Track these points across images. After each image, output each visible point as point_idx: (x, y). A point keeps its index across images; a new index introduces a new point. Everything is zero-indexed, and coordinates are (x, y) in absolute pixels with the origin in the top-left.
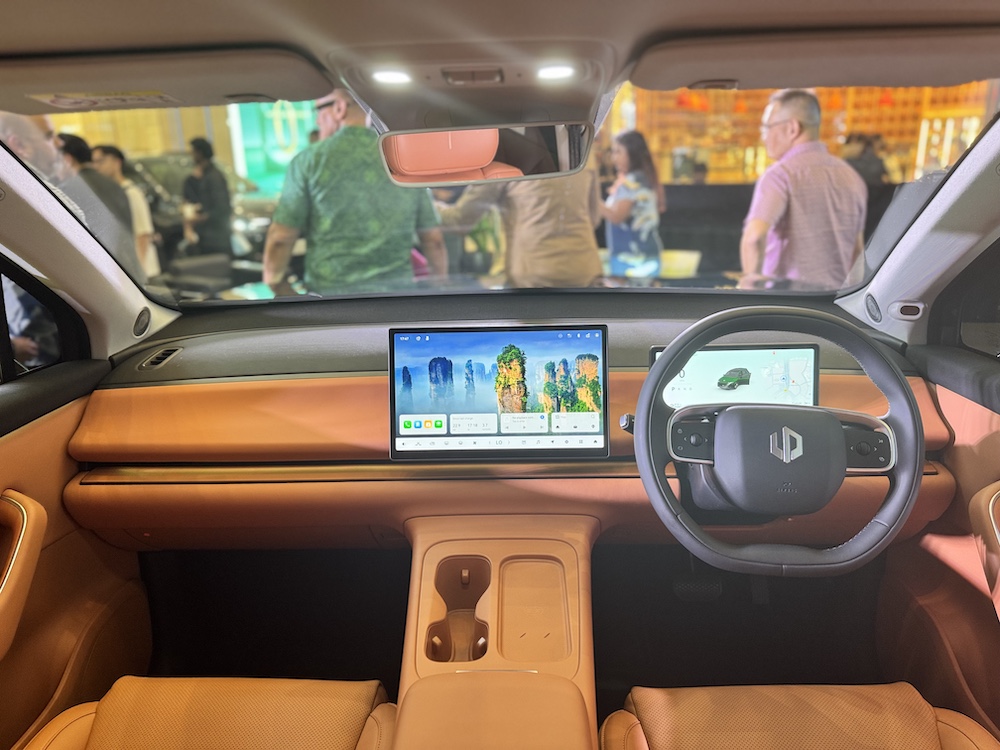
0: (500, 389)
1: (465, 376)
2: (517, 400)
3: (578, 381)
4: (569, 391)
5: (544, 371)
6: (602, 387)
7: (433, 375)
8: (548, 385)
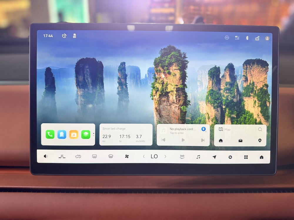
0: (157, 97)
1: (116, 80)
2: (175, 109)
3: (245, 89)
4: (235, 100)
5: (207, 77)
6: (271, 97)
7: (81, 78)
8: (211, 93)
